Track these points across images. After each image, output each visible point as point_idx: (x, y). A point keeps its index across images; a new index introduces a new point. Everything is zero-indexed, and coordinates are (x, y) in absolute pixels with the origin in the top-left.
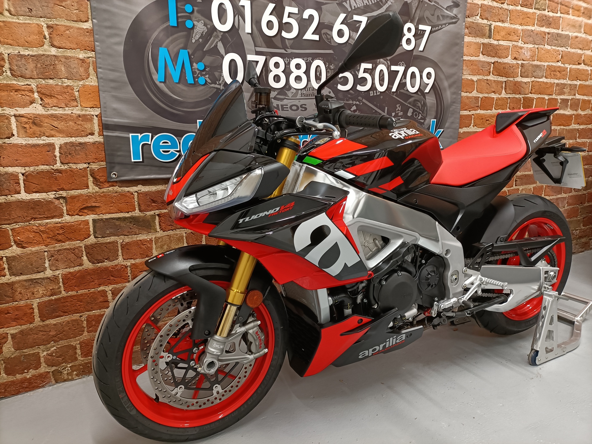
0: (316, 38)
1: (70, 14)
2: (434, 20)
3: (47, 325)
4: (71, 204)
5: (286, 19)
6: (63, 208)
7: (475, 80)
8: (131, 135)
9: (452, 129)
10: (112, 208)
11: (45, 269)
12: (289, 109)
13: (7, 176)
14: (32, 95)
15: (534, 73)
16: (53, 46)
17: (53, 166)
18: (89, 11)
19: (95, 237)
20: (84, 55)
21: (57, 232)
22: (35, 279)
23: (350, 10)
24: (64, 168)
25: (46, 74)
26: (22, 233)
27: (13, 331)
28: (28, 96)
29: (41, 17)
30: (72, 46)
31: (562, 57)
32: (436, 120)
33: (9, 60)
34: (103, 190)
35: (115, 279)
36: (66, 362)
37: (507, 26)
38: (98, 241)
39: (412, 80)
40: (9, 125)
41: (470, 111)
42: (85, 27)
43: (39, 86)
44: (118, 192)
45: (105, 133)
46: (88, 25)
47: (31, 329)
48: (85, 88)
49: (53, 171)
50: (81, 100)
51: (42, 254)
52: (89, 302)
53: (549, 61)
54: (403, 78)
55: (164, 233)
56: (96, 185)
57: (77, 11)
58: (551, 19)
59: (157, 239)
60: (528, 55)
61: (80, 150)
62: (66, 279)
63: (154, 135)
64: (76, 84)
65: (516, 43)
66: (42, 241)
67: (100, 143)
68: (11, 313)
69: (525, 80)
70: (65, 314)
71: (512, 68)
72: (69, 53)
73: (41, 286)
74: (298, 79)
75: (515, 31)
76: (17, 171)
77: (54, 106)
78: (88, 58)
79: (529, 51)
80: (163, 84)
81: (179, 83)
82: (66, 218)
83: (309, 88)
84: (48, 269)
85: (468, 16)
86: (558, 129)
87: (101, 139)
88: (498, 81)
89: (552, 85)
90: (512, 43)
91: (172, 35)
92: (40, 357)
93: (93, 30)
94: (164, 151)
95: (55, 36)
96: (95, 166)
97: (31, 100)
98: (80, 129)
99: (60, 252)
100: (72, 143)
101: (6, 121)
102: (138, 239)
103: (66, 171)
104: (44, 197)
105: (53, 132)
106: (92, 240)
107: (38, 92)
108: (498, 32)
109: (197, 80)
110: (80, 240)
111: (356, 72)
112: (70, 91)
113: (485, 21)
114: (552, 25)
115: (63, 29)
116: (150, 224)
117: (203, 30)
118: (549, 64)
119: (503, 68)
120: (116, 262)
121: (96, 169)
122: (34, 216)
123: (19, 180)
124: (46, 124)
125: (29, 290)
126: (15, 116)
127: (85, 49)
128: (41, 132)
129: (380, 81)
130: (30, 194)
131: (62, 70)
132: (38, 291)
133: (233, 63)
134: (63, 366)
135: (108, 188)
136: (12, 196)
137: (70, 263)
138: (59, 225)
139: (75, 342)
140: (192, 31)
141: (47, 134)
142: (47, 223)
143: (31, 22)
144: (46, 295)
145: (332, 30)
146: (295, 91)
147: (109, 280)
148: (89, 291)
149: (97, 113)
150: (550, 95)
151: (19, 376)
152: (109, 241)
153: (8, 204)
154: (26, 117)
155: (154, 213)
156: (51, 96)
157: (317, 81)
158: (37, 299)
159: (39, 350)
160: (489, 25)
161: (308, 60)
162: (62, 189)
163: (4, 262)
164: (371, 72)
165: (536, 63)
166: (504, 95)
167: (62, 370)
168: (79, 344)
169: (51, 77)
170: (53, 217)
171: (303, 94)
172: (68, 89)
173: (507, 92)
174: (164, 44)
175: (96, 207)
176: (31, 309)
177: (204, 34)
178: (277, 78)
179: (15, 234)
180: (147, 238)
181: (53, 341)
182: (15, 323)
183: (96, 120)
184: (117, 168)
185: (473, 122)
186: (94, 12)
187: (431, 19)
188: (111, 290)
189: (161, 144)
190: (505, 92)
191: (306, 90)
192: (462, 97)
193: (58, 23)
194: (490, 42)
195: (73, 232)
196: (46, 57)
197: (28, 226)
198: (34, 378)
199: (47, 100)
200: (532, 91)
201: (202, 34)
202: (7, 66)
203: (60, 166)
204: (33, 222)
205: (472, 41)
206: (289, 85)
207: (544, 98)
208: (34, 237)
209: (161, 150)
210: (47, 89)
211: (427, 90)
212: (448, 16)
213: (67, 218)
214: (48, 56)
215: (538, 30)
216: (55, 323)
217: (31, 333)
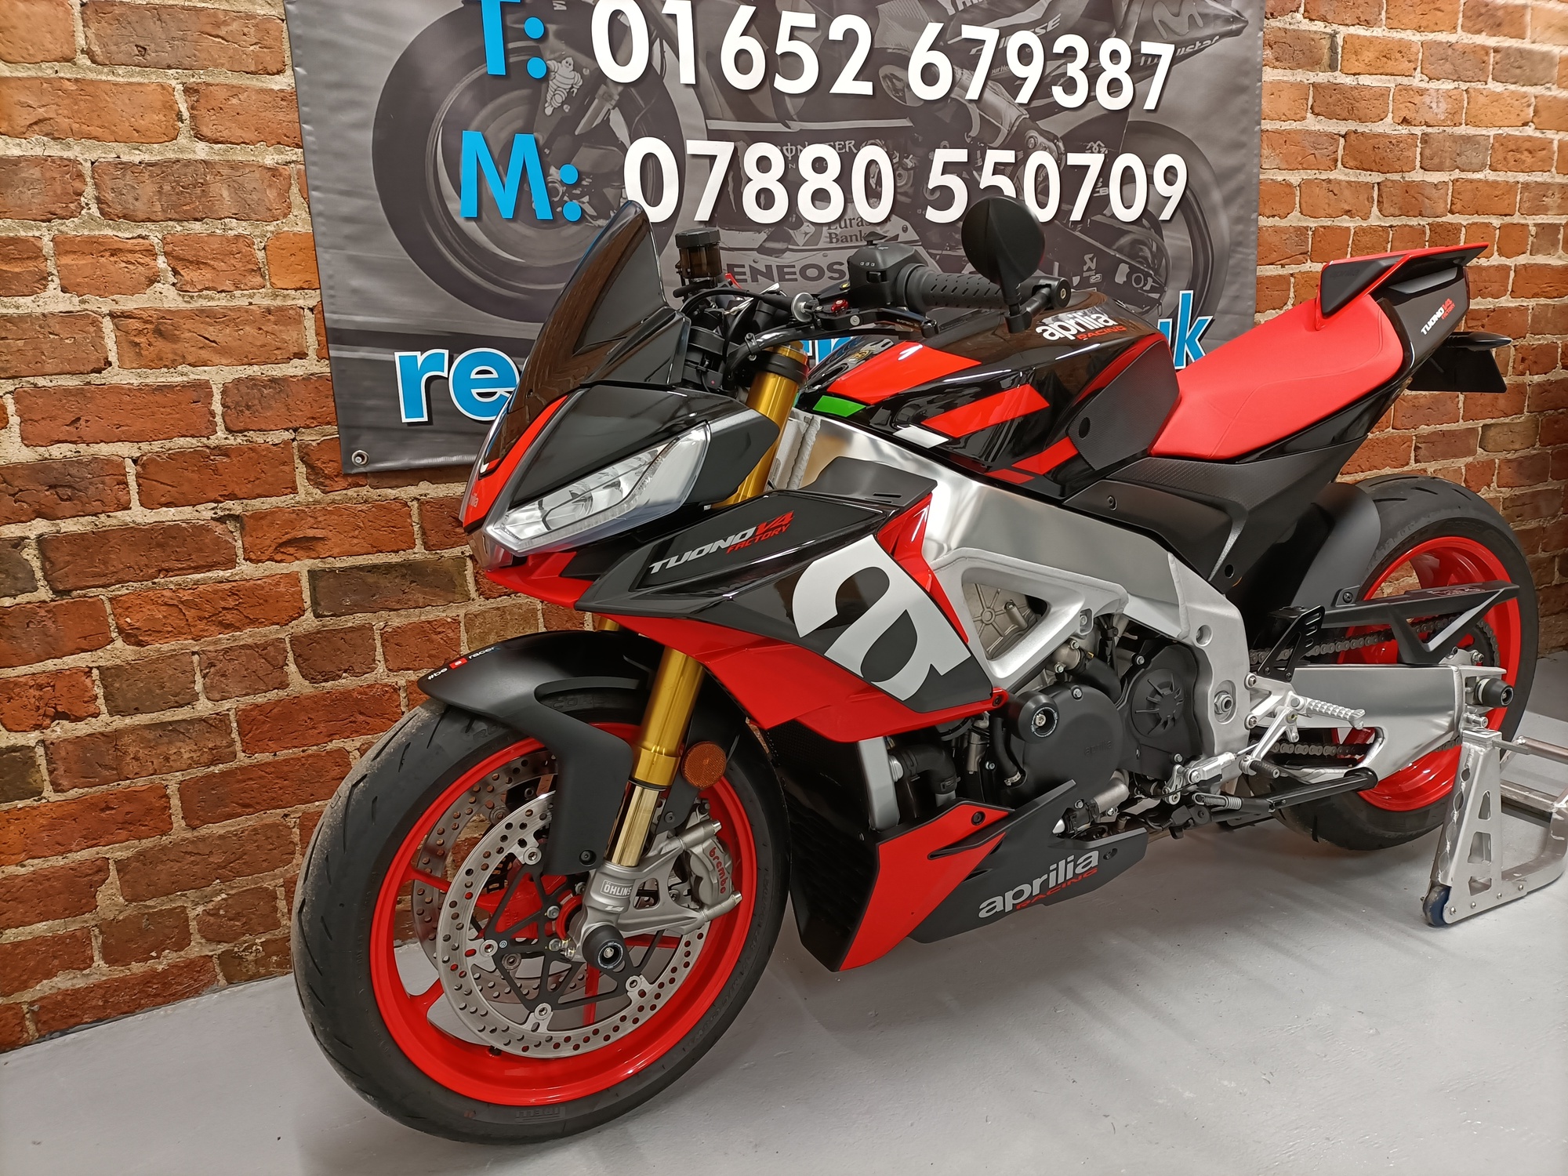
0: (866, 88)
1: (241, 57)
2: (1181, 25)
3: (203, 839)
4: (254, 534)
5: (783, 45)
6: (234, 543)
7: (1296, 184)
8: (397, 355)
9: (1236, 314)
10: (355, 541)
11: (195, 697)
12: (798, 276)
13: (96, 465)
14: (152, 263)
15: (1458, 159)
16: (200, 137)
17: (208, 439)
18: (286, 46)
19: (317, 616)
20: (276, 157)
21: (223, 604)
22: (170, 723)
23: (951, 11)
24: (234, 443)
25: (184, 208)
26: (137, 608)
27: (119, 853)
28: (142, 264)
29: (169, 67)
30: (249, 135)
31: (1536, 112)
32: (1192, 292)
33: (94, 178)
34: (331, 496)
35: (369, 719)
36: (252, 931)
37: (1380, 35)
38: (324, 627)
39: (1124, 187)
40: (98, 339)
41: (1283, 266)
42: (276, 88)
43: (169, 238)
44: (370, 500)
45: (333, 353)
46: (282, 82)
47: (164, 849)
48: (281, 241)
49: (208, 451)
50: (271, 269)
51: (186, 659)
52: (306, 781)
53: (1500, 124)
54: (1100, 184)
55: (487, 602)
56: (316, 483)
57: (257, 47)
58: (1500, 13)
59: (470, 619)
60: (1440, 109)
61: (273, 397)
62: (247, 719)
63: (455, 355)
64: (257, 232)
65: (1405, 81)
66: (186, 627)
67: (320, 377)
68: (113, 809)
69: (1434, 177)
70: (247, 810)
71: (1398, 146)
72: (239, 154)
73: (187, 739)
74: (820, 197)
75: (1403, 49)
76: (120, 453)
77: (207, 289)
78: (287, 163)
79: (1442, 100)
80: (473, 224)
81: (514, 219)
82: (243, 567)
83: (850, 220)
84: (202, 698)
85: (1272, 14)
86: (1530, 307)
87: (324, 368)
88: (1359, 182)
89: (1511, 187)
90: (1395, 80)
91: (492, 99)
92: (187, 918)
93: (295, 93)
94: (480, 395)
95: (203, 112)
96: (311, 437)
97: (150, 273)
98: (270, 344)
99: (232, 655)
100: (253, 379)
101: (92, 329)
102: (423, 618)
103: (239, 450)
104: (189, 516)
105: (205, 354)
106: (308, 622)
107: (166, 254)
108: (1356, 53)
109: (559, 209)
110: (278, 624)
111: (974, 172)
112: (245, 249)
113: (1319, 26)
114: (1505, 29)
115: (222, 94)
116: (451, 581)
117: (571, 82)
118: (1500, 132)
119: (1372, 147)
120: (369, 678)
121: (314, 444)
122: (165, 565)
123: (125, 475)
124: (187, 335)
125: (158, 752)
126: (112, 315)
127: (279, 143)
128: (176, 354)
129: (1039, 196)
130: (152, 509)
131: (224, 196)
132: (179, 753)
133: (650, 164)
134: (245, 942)
135: (345, 492)
136: (109, 516)
137: (254, 683)
138: (227, 586)
139: (271, 881)
140: (544, 85)
141: (191, 359)
142: (196, 583)
143: (146, 81)
144: (198, 763)
145: (906, 69)
146: (812, 229)
147: (355, 722)
148: (303, 751)
149: (312, 303)
150: (1506, 215)
151: (137, 968)
152: (350, 624)
153: (101, 537)
154: (139, 319)
155: (463, 553)
156: (198, 263)
157: (871, 201)
158: (178, 774)
159: (186, 902)
160: (1331, 35)
161: (844, 146)
162: (231, 496)
163: (94, 681)
164: (1013, 171)
165: (1463, 130)
166: (1375, 219)
167: (243, 951)
168: (282, 886)
169: (198, 215)
170: (210, 567)
171: (834, 236)
172: (241, 245)
173: (1384, 212)
174: (475, 123)
175: (315, 538)
176: (162, 797)
177: (576, 91)
178: (765, 198)
179: (119, 610)
180: (444, 615)
181: (217, 878)
182: (124, 834)
183: (309, 321)
184: (366, 437)
185: (1292, 295)
186: (298, 47)
187: (1171, 26)
188: (358, 749)
189: (473, 376)
190: (1380, 211)
191: (843, 225)
192: (1260, 229)
193: (210, 80)
194: (1335, 81)
195: (260, 604)
196: (185, 165)
197: (149, 589)
198: (175, 970)
199: (188, 274)
200: (1453, 207)
201: (570, 93)
202: (90, 191)
203: (226, 438)
204: (162, 580)
205: (1285, 78)
206: (797, 215)
207: (1488, 225)
208: (165, 617)
209: (474, 392)
210: (188, 245)
211: (1166, 215)
212: (1217, 17)
213: (245, 569)
214: (189, 163)
215: (1465, 41)
216: (222, 832)
217: (165, 858)
